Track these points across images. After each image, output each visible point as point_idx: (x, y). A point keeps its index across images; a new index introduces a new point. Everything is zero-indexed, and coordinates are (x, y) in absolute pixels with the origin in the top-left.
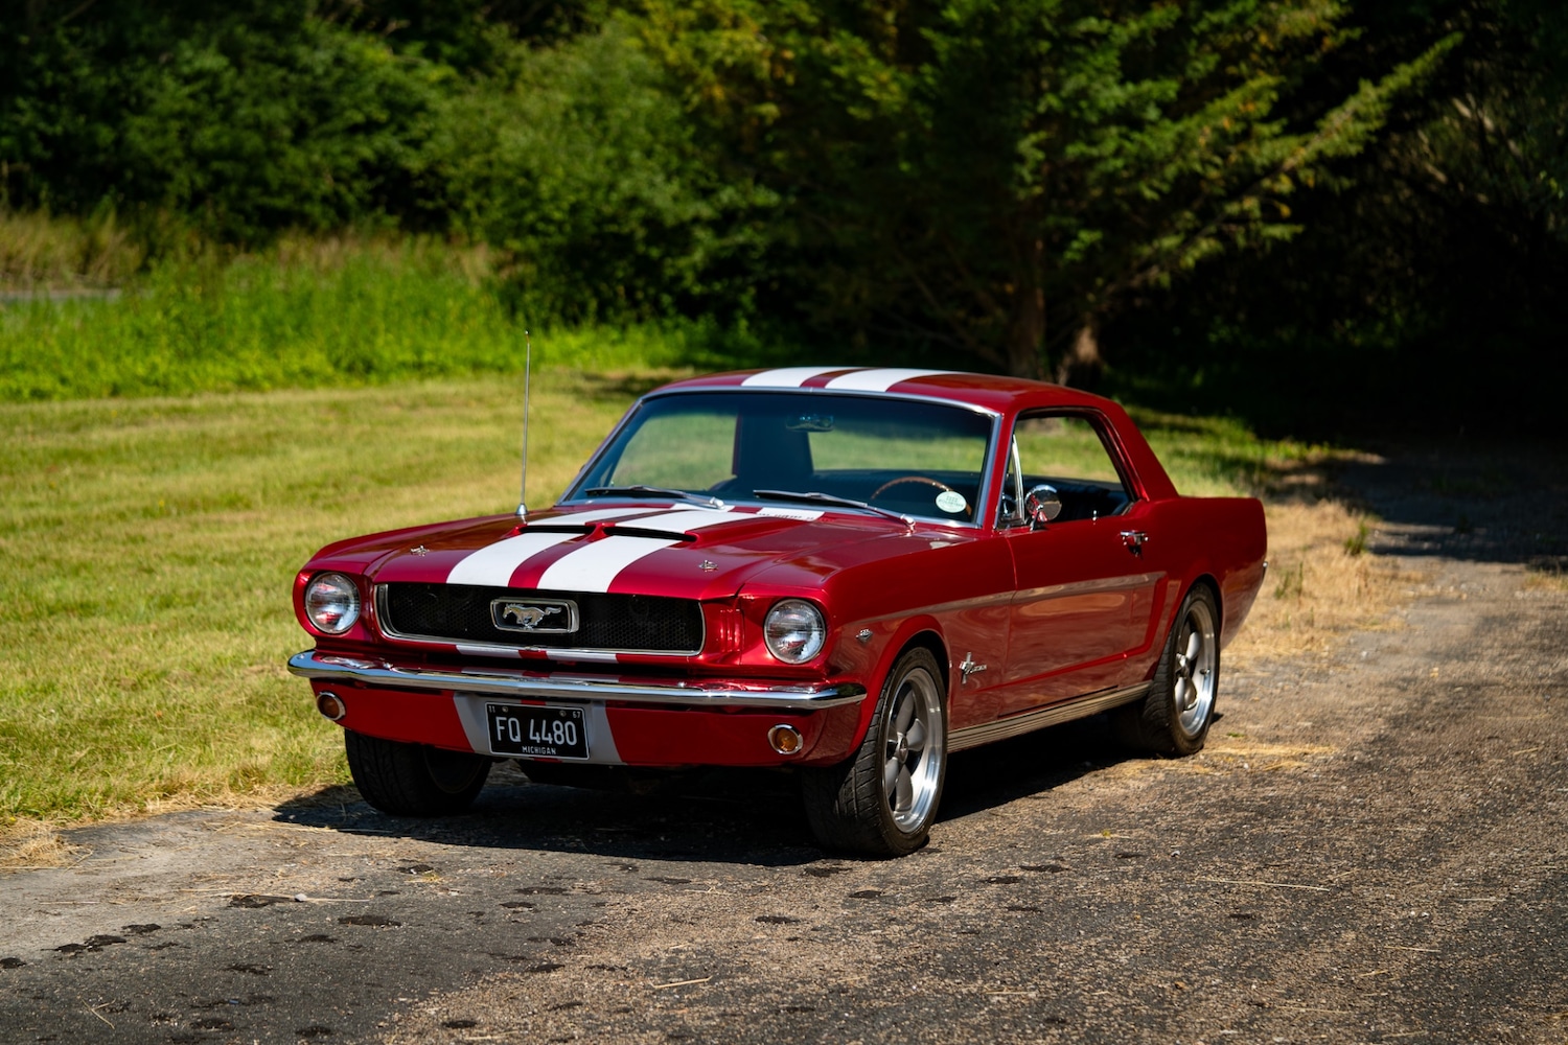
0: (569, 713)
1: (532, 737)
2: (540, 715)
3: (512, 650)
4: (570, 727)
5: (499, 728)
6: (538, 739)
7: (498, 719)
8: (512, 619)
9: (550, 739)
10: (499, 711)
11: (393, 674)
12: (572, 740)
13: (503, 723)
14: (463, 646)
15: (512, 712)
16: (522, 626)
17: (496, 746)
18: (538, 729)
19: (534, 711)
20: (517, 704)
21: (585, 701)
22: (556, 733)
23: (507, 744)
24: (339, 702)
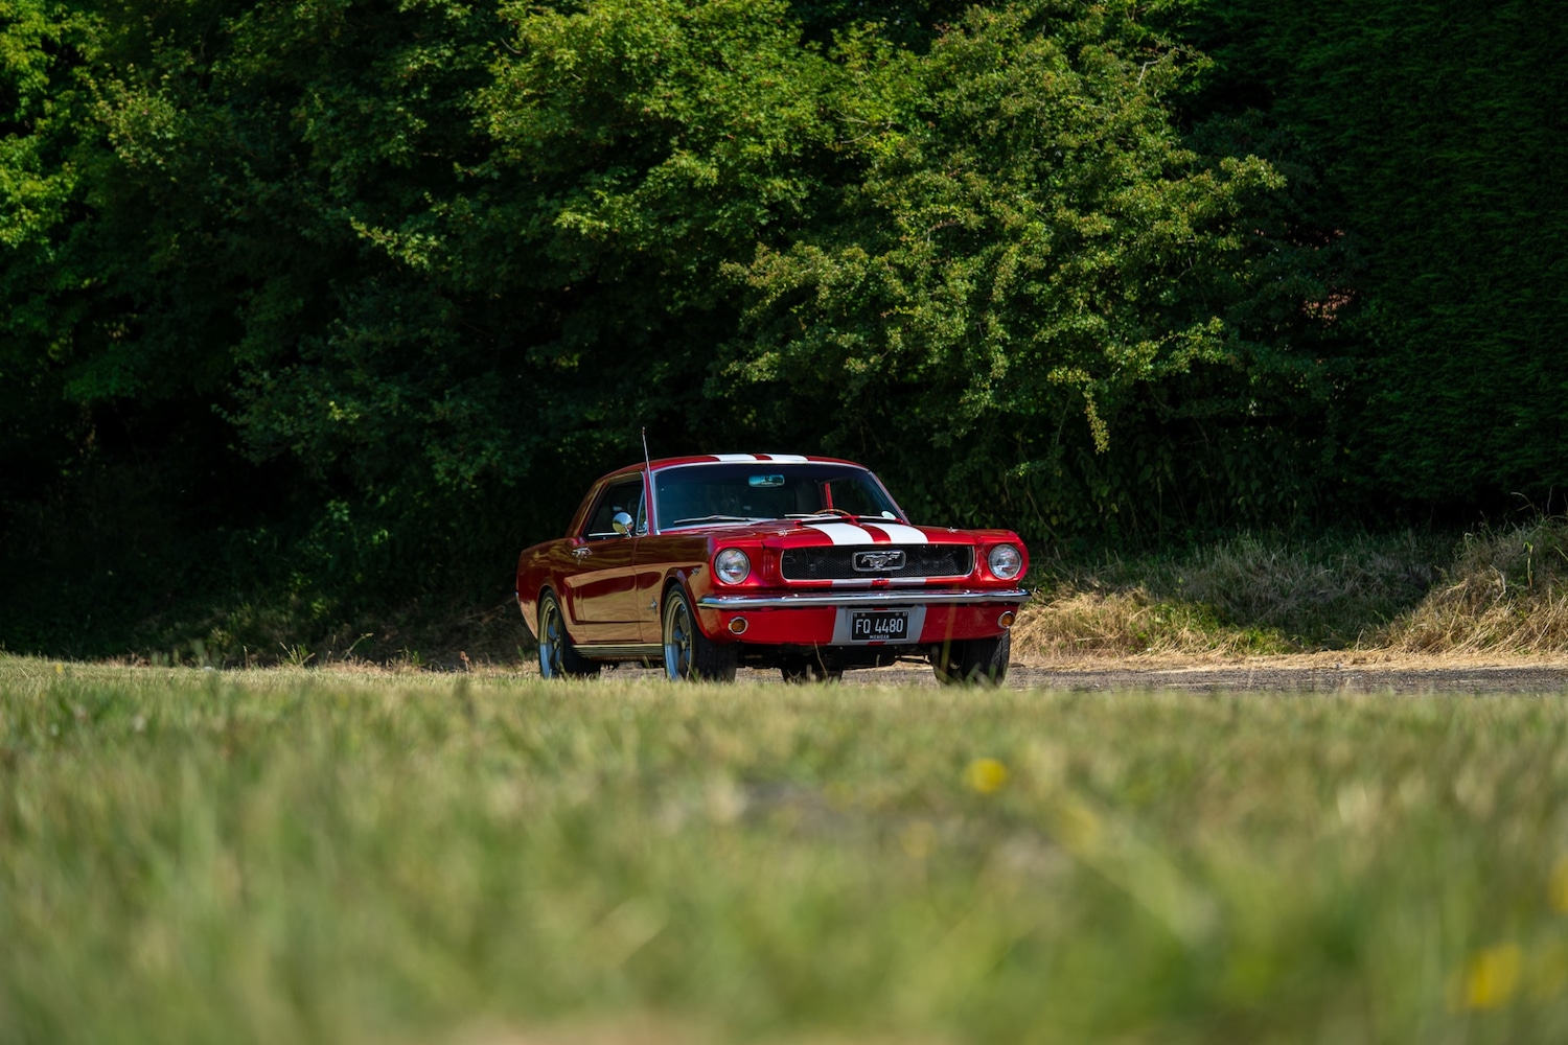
0: (902, 613)
1: (876, 630)
2: (882, 616)
3: (865, 581)
4: (900, 622)
5: (858, 626)
6: (880, 630)
7: (858, 621)
8: (867, 564)
9: (887, 630)
10: (859, 615)
11: (785, 600)
12: (900, 629)
13: (860, 623)
14: (836, 581)
15: (868, 616)
16: (874, 567)
17: (855, 637)
18: (881, 625)
19: (880, 613)
20: (871, 611)
21: (911, 606)
22: (891, 625)
23: (862, 636)
24: (746, 622)
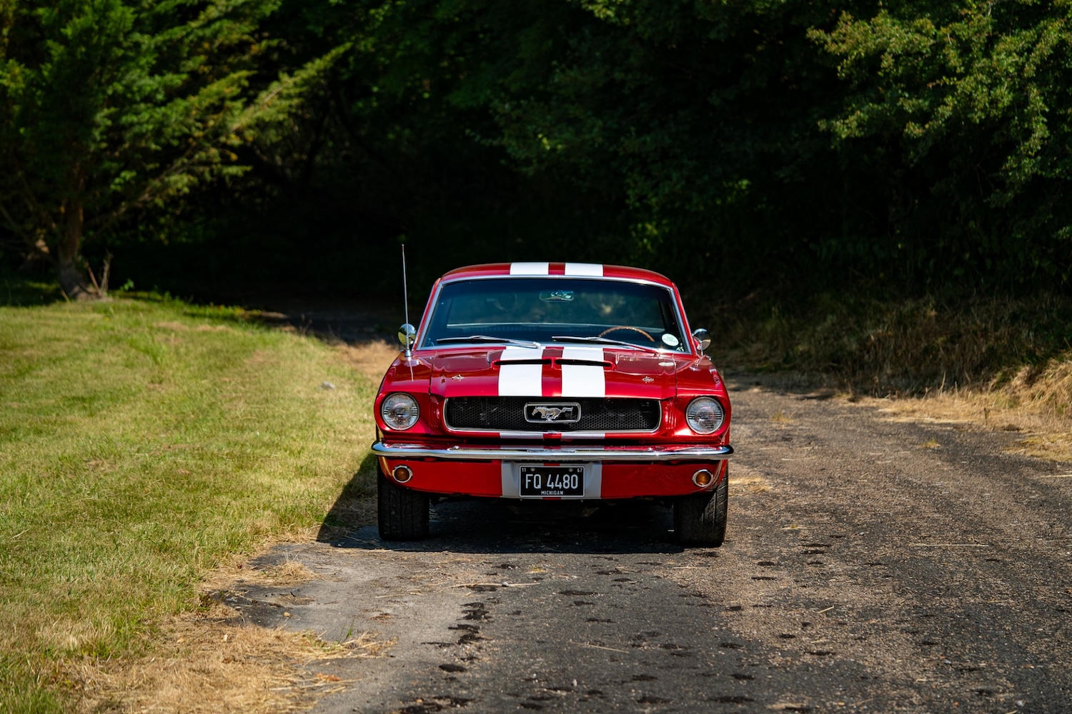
0: (575, 470)
1: (548, 485)
2: (554, 472)
3: (539, 434)
4: (574, 478)
5: (527, 481)
6: (552, 486)
7: (527, 476)
8: (538, 416)
9: (560, 486)
10: (529, 471)
12: (574, 485)
13: (529, 478)
14: (504, 433)
15: (538, 471)
16: (545, 419)
17: (524, 491)
18: (553, 480)
19: (552, 470)
20: (542, 465)
21: (586, 462)
22: (565, 482)
23: (532, 490)
24: (410, 471)
